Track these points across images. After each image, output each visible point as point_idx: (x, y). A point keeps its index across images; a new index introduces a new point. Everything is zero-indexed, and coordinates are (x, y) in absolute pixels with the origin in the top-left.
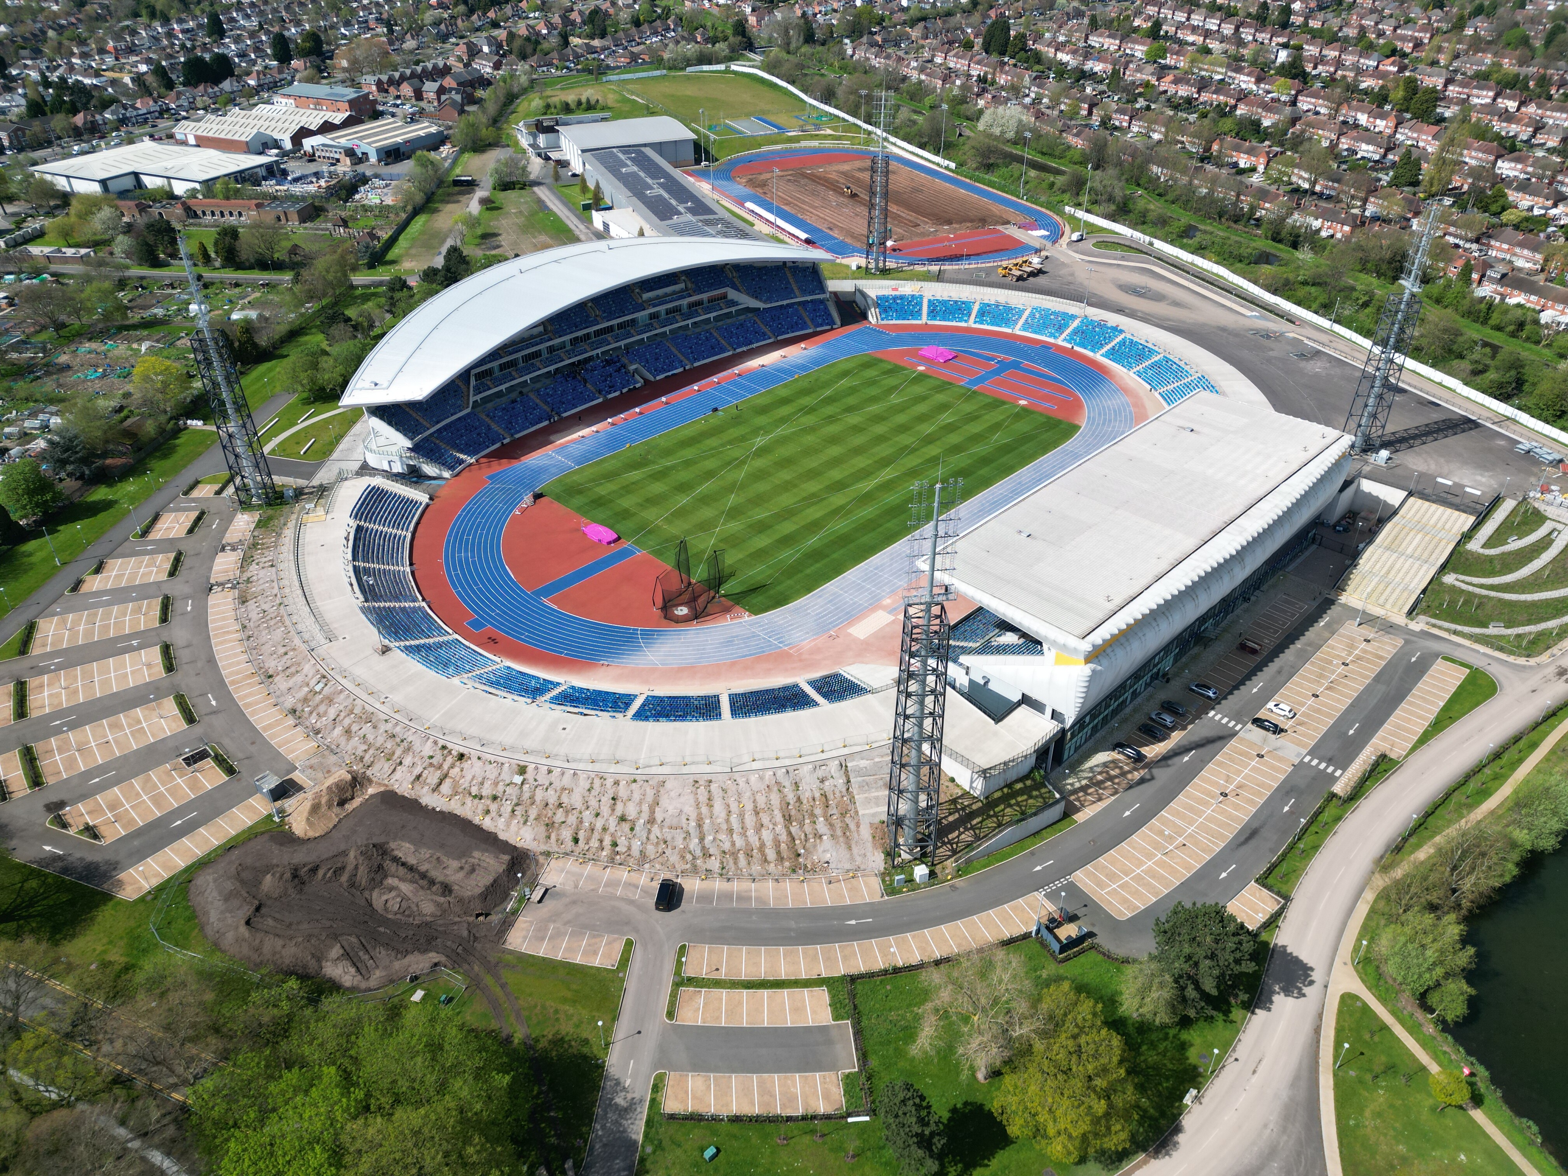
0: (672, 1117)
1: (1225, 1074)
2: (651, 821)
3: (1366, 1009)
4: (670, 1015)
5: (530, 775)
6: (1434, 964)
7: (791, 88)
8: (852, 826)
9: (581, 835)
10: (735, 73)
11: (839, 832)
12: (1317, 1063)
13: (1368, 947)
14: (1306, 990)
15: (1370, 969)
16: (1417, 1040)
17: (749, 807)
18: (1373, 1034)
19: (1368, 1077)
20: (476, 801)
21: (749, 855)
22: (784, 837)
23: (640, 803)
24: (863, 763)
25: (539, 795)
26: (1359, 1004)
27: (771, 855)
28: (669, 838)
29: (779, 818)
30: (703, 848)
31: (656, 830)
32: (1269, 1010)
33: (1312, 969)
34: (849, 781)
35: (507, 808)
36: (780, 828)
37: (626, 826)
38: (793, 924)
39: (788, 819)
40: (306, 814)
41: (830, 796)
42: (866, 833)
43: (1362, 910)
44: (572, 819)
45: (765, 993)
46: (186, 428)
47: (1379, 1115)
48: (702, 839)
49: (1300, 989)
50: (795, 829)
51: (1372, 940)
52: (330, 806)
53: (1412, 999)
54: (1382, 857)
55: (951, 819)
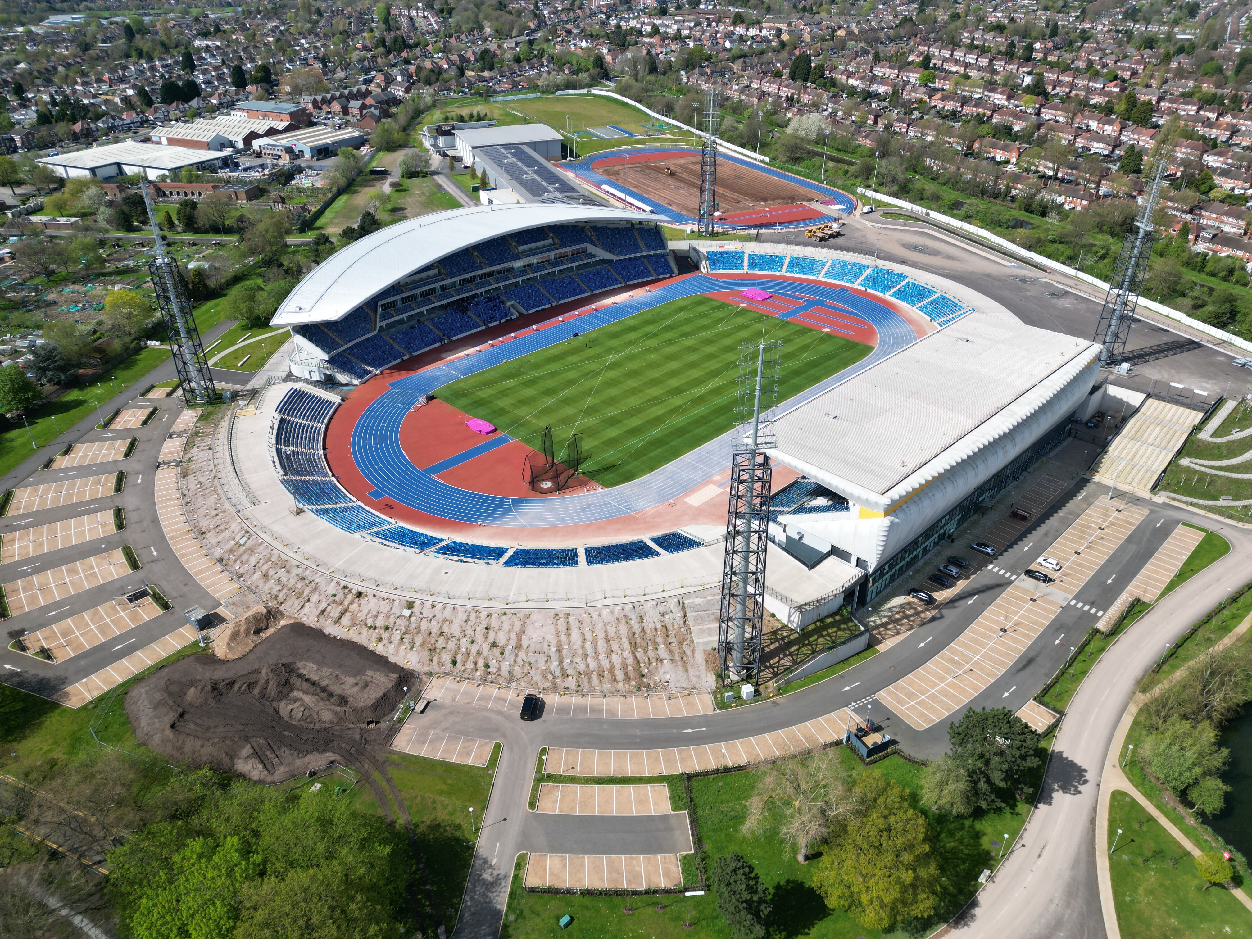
0: (532, 890)
1: (1013, 857)
2: (518, 647)
3: (1134, 803)
4: (532, 805)
5: (417, 609)
6: (1194, 764)
7: (638, 105)
8: (689, 652)
9: (459, 659)
10: (595, 96)
11: (677, 657)
12: (1094, 848)
13: (1134, 752)
14: (1081, 788)
15: (1136, 771)
16: (1181, 830)
17: (601, 635)
18: (1141, 824)
19: (1140, 861)
20: (371, 631)
21: (601, 676)
22: (630, 661)
23: (509, 632)
24: (698, 601)
25: (424, 625)
26: (1127, 799)
27: (620, 675)
28: (533, 661)
29: (626, 644)
30: (562, 669)
31: (522, 655)
32: (1050, 804)
33: (1085, 771)
34: (685, 616)
35: (397, 636)
36: (627, 653)
37: (497, 651)
38: (638, 732)
39: (634, 646)
40: (226, 640)
41: (670, 628)
42: (700, 658)
43: (1127, 721)
44: (451, 645)
45: (614, 788)
46: (146, 347)
47: (1151, 892)
48: (561, 662)
49: (1076, 787)
50: (640, 654)
51: (1136, 746)
52: (247, 634)
53: (1173, 796)
54: (1142, 679)
55: (772, 647)
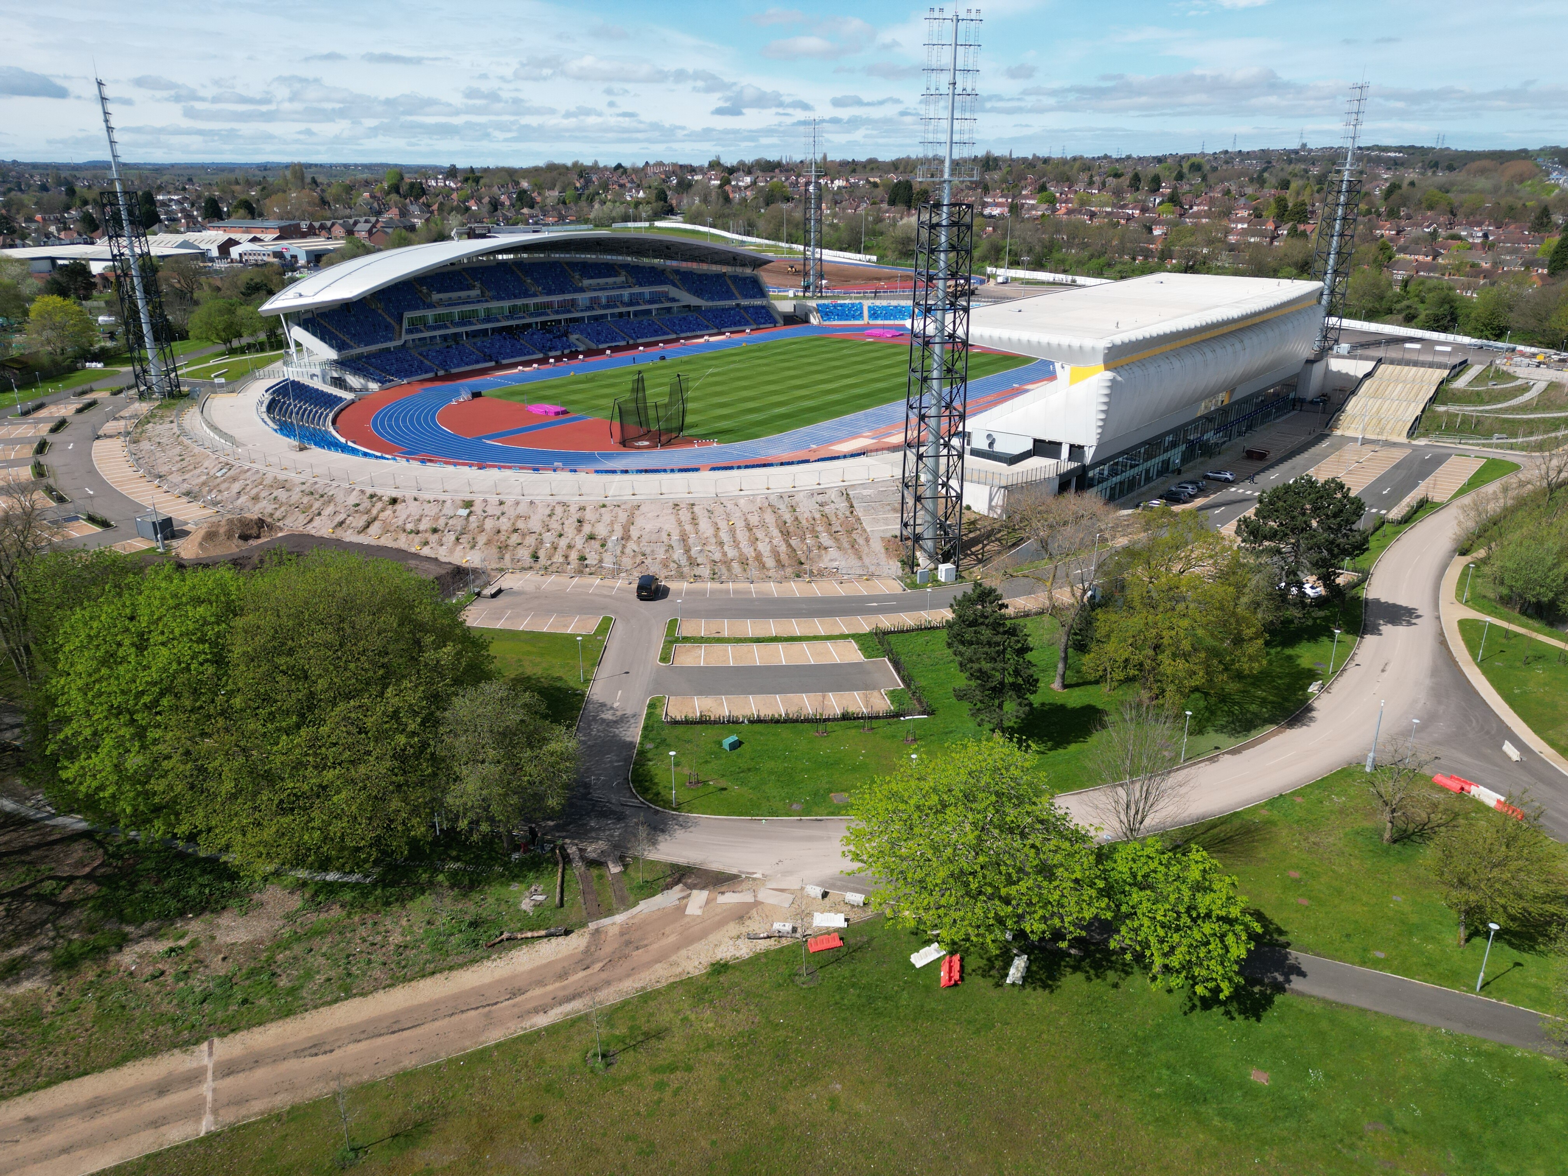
0: (675, 723)
1: (1346, 675)
2: (626, 537)
4: (664, 659)
5: (477, 508)
8: (861, 541)
9: (542, 554)
10: (659, 228)
11: (846, 545)
14: (1415, 621)
15: (1478, 601)
17: (740, 524)
18: (1506, 638)
19: (1519, 664)
20: (413, 535)
21: (744, 563)
22: (783, 548)
23: (612, 523)
24: (866, 492)
25: (489, 524)
26: (1479, 624)
27: (770, 562)
28: (648, 551)
29: (775, 532)
30: (690, 558)
31: (631, 546)
32: (1380, 635)
33: (1415, 609)
34: (852, 506)
35: (452, 537)
36: (778, 540)
37: (596, 544)
38: (804, 606)
39: (786, 534)
40: (199, 539)
41: (833, 519)
42: (877, 546)
44: (530, 540)
45: (780, 646)
47: (1545, 684)
48: (687, 551)
49: (1409, 621)
50: (794, 542)
52: (229, 536)
55: (971, 535)
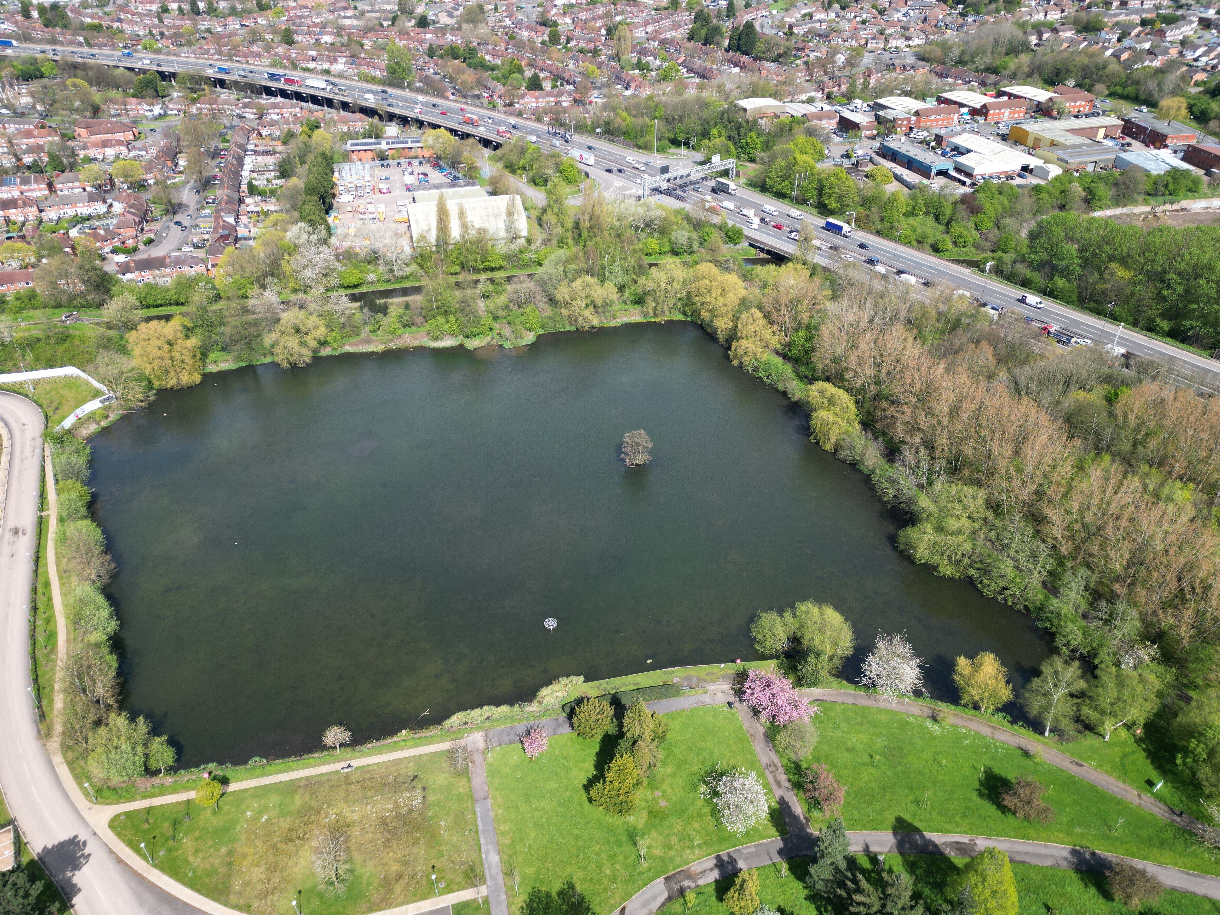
3: (129, 815)
6: (133, 749)
12: (139, 875)
13: (92, 785)
14: (87, 851)
15: (107, 793)
16: (170, 793)
18: (147, 821)
19: (171, 843)
26: (122, 817)
32: (80, 890)
33: (76, 837)
43: (64, 771)
47: (197, 852)
49: (83, 855)
51: (88, 778)
53: (144, 779)
54: (39, 732)
